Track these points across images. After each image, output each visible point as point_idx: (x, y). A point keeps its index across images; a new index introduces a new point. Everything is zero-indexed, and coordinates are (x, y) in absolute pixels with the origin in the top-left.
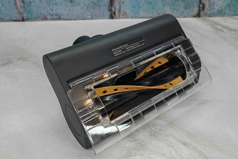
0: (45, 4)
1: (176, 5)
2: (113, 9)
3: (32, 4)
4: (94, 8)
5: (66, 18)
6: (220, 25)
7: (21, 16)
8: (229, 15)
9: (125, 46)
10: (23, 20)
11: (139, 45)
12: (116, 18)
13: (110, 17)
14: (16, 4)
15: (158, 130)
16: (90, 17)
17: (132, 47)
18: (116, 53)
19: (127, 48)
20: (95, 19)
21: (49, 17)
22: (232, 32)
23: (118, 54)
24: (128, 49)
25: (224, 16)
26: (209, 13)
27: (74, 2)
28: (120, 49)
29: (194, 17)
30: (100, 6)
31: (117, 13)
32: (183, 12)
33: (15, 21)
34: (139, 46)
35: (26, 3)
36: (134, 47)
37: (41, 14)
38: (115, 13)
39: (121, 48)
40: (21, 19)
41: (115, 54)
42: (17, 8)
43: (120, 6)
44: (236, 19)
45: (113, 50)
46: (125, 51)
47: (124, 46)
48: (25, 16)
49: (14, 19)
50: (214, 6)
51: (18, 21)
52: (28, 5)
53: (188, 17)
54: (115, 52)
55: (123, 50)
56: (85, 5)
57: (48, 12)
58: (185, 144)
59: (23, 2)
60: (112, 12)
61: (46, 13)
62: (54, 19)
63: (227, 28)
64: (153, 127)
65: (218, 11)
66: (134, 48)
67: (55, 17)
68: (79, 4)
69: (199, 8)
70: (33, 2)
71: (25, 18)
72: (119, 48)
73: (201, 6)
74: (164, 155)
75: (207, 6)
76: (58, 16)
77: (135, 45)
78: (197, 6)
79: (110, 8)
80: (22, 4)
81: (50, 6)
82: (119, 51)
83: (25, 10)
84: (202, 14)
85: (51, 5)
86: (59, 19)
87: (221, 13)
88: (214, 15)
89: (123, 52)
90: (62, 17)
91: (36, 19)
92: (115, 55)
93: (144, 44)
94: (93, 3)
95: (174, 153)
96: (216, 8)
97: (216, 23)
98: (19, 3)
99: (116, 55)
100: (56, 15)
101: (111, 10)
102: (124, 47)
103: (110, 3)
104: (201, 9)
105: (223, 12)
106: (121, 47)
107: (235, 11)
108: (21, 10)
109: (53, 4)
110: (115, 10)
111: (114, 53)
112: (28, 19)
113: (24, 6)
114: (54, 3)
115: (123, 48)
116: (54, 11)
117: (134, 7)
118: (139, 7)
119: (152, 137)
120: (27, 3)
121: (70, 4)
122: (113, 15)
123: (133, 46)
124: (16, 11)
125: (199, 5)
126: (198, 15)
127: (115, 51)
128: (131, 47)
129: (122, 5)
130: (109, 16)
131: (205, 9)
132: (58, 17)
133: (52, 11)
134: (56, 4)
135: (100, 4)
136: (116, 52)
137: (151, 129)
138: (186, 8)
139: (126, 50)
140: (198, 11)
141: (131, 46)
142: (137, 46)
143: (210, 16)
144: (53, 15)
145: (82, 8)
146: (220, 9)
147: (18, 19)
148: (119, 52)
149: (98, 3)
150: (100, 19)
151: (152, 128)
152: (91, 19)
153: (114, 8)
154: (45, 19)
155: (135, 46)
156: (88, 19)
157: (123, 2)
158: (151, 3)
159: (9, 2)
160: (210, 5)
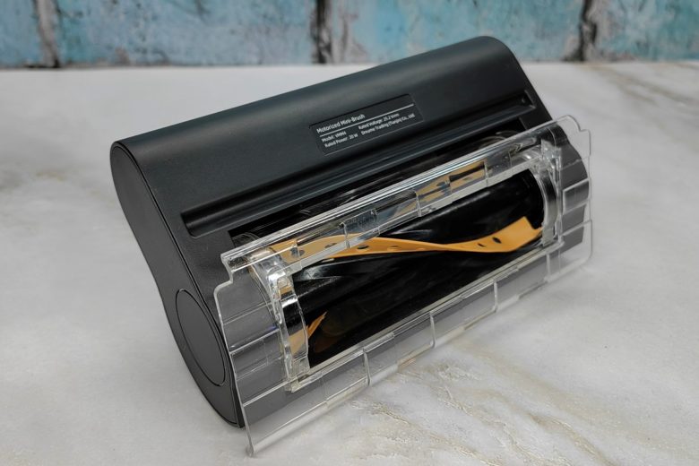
0: (122, 17)
1: (512, 26)
2: (325, 36)
3: (85, 19)
4: (268, 32)
5: (184, 59)
6: (644, 85)
7: (49, 55)
8: (672, 58)
9: (357, 121)
10: (57, 65)
11: (397, 118)
12: (333, 62)
13: (317, 59)
14: (36, 17)
15: (456, 378)
16: (255, 59)
17: (378, 125)
18: (330, 138)
19: (363, 127)
20: (269, 63)
21: (133, 57)
22: (682, 105)
23: (334, 143)
24: (364, 129)
25: (655, 59)
26: (611, 49)
27: (208, 12)
28: (342, 126)
29: (566, 60)
30: (287, 26)
31: (336, 48)
32: (532, 47)
33: (31, 67)
34: (397, 121)
35: (67, 15)
36: (383, 123)
37: (110, 48)
38: (329, 48)
39: (344, 126)
40: (51, 63)
41: (327, 142)
42: (40, 30)
43: (345, 27)
44: (693, 68)
45: (319, 130)
46: (356, 135)
47: (354, 119)
48: (63, 53)
49: (30, 61)
50: (624, 29)
51: (42, 67)
52: (73, 21)
53: (548, 61)
54: (326, 137)
55: (350, 132)
56: (240, 23)
57: (131, 43)
58: (538, 420)
59: (59, 11)
60: (322, 45)
61: (125, 45)
62: (147, 64)
63: (666, 93)
64: (442, 370)
65: (638, 44)
66: (383, 126)
67: (150, 57)
68: (223, 20)
69: (581, 34)
70: (89, 12)
71: (62, 60)
72: (338, 125)
73: (586, 28)
74: (474, 451)
75: (603, 31)
76: (161, 53)
77: (386, 119)
78: (573, 28)
79: (316, 32)
80: (55, 19)
81: (137, 25)
82: (338, 132)
83: (64, 37)
84: (589, 51)
85: (142, 23)
86: (164, 62)
87: (645, 50)
88: (627, 56)
89: (351, 137)
90: (172, 57)
91: (95, 62)
92: (326, 145)
93: (412, 116)
94: (265, 16)
95: (504, 445)
96: (632, 35)
97: (632, 80)
98: (46, 16)
99: (330, 145)
100: (156, 51)
101: (317, 39)
102: (352, 123)
103: (314, 17)
104: (587, 38)
105: (651, 49)
106: (343, 122)
107: (689, 45)
108: (53, 36)
109: (146, 19)
110: (330, 38)
111: (324, 140)
112: (70, 64)
113: (61, 25)
114: (149, 14)
115: (349, 124)
116: (150, 42)
117: (388, 29)
118: (401, 29)
119: (440, 399)
120: (72, 15)
121: (197, 20)
122: (325, 54)
123: (380, 121)
124: (38, 39)
125: (580, 28)
126: (579, 56)
127: (327, 132)
128: (374, 123)
129: (351, 26)
130: (313, 56)
131: (599, 39)
132: (159, 57)
133: (144, 39)
134: (155, 18)
135: (287, 19)
136: (330, 135)
137: (434, 375)
138: (541, 35)
139: (359, 132)
140: (576, 45)
141: (376, 120)
142: (392, 120)
143: (614, 58)
144: (145, 51)
145: (233, 32)
146: (643, 38)
147: (41, 61)
148: (338, 135)
149: (282, 19)
150: (284, 63)
151: (440, 374)
152: (260, 63)
153: (329, 32)
154: (122, 61)
155: (387, 122)
156: (250, 64)
157: (355, 16)
158: (437, 20)
159: (18, 12)
160: (614, 25)
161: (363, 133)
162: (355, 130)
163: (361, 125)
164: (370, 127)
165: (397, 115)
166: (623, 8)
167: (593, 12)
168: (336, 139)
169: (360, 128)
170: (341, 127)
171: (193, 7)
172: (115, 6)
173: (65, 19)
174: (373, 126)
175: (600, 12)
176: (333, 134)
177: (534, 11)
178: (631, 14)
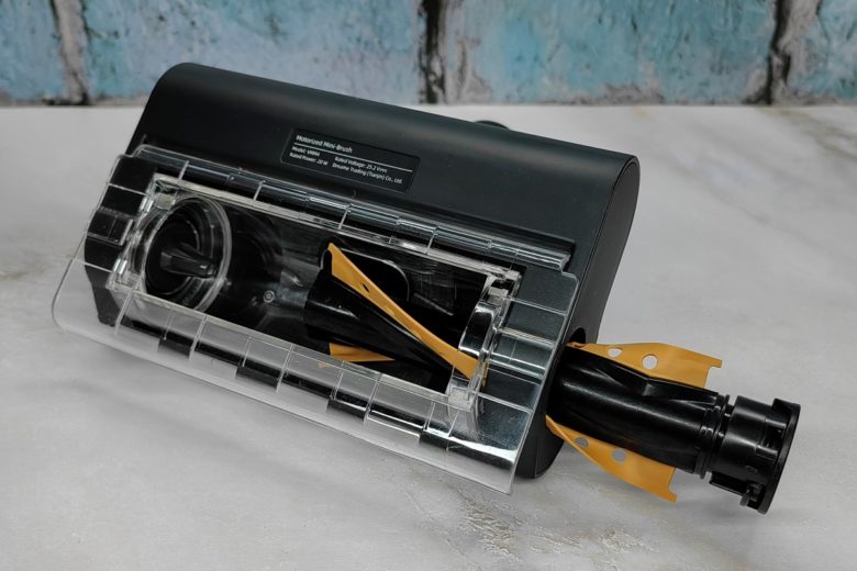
0: (171, 39)
1: (681, 56)
2: (436, 67)
3: (123, 40)
4: (362, 60)
7: (75, 87)
9: (341, 151)
10: (85, 102)
11: (382, 173)
12: (446, 102)
13: (424, 97)
14: (59, 38)
17: (357, 168)
18: (301, 150)
23: (301, 157)
24: (339, 163)
26: (809, 87)
27: (285, 34)
29: (748, 102)
30: (387, 53)
31: (450, 83)
32: (706, 84)
33: (51, 103)
34: (378, 176)
35: (99, 36)
36: (363, 169)
38: (441, 83)
39: (325, 148)
40: (77, 98)
42: (63, 55)
43: (464, 54)
45: (299, 137)
46: (326, 163)
47: (339, 147)
48: (93, 90)
49: (48, 96)
50: (826, 62)
51: (66, 103)
52: (106, 43)
53: (725, 103)
54: (299, 147)
56: (326, 48)
59: (87, 30)
60: (432, 78)
65: (843, 81)
66: (359, 171)
68: (304, 45)
69: (770, 68)
70: (127, 32)
71: (92, 94)
72: (320, 143)
73: (777, 61)
75: (799, 65)
77: (370, 167)
78: (760, 60)
79: (424, 62)
80: (83, 40)
83: (94, 63)
84: (779, 90)
87: (851, 91)
88: (828, 98)
89: (320, 162)
92: (291, 154)
93: (399, 181)
94: (359, 40)
96: (836, 70)
97: (834, 131)
98: (71, 37)
99: (295, 156)
101: (426, 71)
103: (424, 41)
104: (777, 73)
106: (327, 144)
108: (79, 62)
109: (202, 42)
110: (443, 68)
111: (294, 148)
112: (103, 98)
113: (90, 49)
114: (207, 37)
115: (329, 149)
117: (519, 59)
118: (536, 59)
120: (104, 35)
121: (270, 43)
122: (435, 89)
123: (362, 165)
124: (60, 66)
125: (769, 59)
126: (765, 97)
128: (354, 163)
129: (470, 53)
130: (421, 93)
131: (793, 75)
134: (214, 40)
135: (387, 45)
136: (303, 148)
138: (718, 69)
140: (763, 82)
141: (358, 161)
142: (376, 172)
143: (810, 102)
145: (316, 60)
146: (849, 75)
147: (65, 95)
149: (380, 43)
153: (442, 61)
155: (368, 170)
157: (477, 42)
158: (583, 47)
159: (33, 31)
160: (812, 57)
161: (335, 165)
162: (331, 158)
163: (340, 157)
164: (347, 165)
165: (385, 171)
166: (826, 35)
167: (786, 40)
168: (306, 154)
169: (336, 159)
170: (321, 147)
171: (266, 27)
172: (163, 24)
173: (96, 41)
174: (349, 166)
175: (796, 39)
176: (307, 149)
177: (710, 38)
178: (835, 44)
